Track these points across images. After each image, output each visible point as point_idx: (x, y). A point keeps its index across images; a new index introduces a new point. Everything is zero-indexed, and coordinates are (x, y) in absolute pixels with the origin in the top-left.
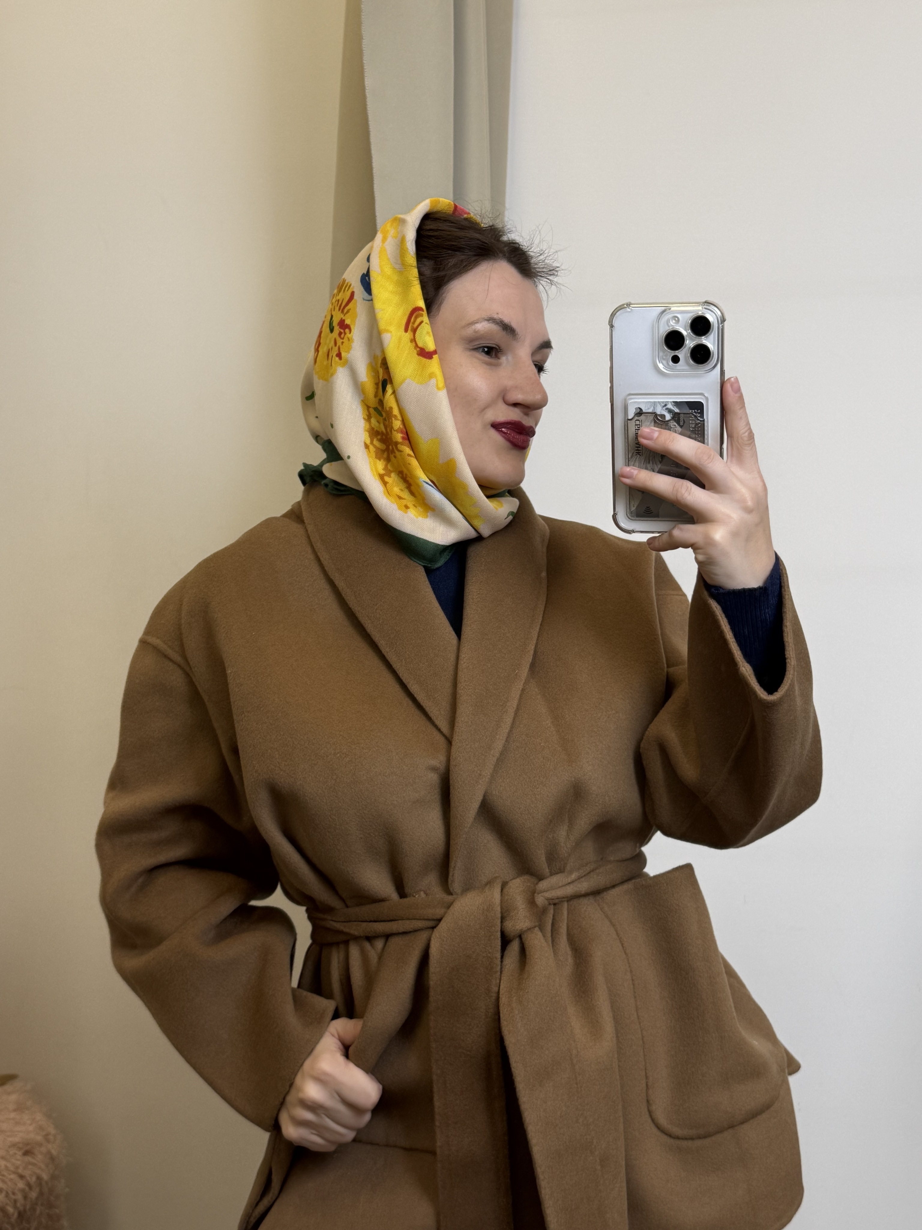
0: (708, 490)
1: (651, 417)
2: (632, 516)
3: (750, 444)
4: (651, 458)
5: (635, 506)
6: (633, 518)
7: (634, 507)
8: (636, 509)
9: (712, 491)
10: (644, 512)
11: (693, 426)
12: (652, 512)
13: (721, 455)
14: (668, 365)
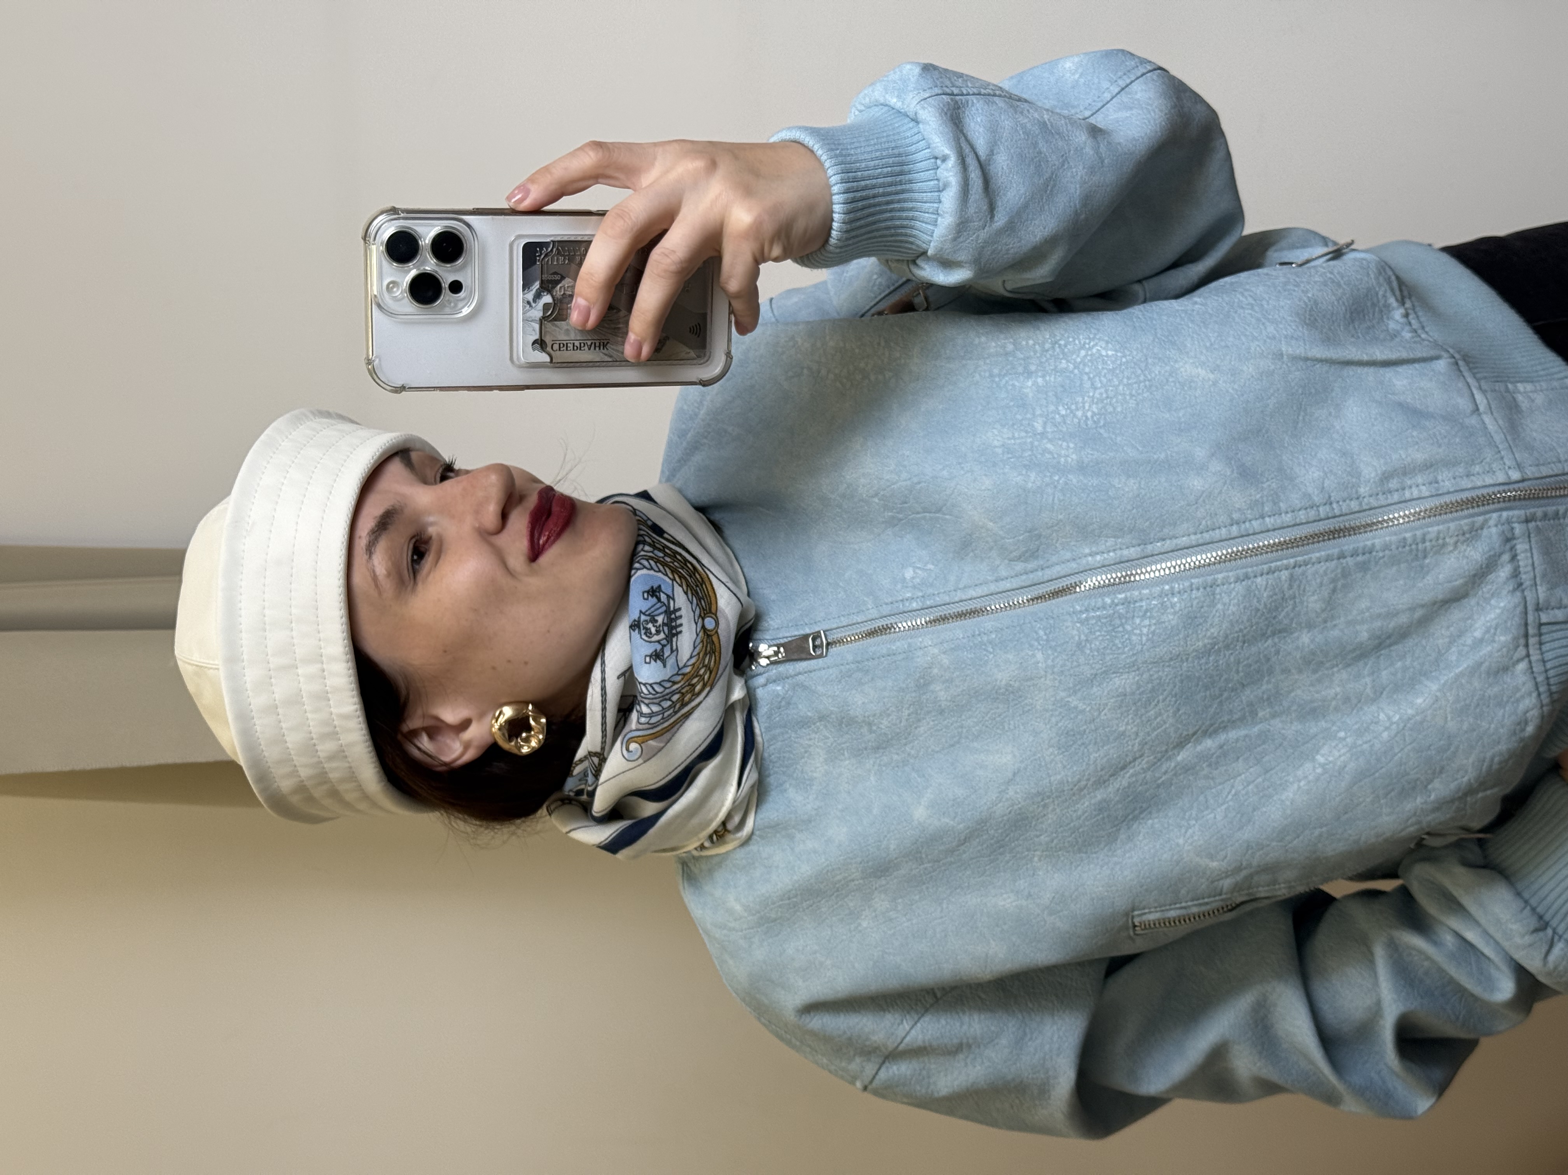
4: (613, 326)
5: (688, 350)
6: (708, 354)
7: (690, 353)
8: (692, 350)
10: (698, 336)
11: (561, 258)
12: (698, 323)
14: (464, 299)
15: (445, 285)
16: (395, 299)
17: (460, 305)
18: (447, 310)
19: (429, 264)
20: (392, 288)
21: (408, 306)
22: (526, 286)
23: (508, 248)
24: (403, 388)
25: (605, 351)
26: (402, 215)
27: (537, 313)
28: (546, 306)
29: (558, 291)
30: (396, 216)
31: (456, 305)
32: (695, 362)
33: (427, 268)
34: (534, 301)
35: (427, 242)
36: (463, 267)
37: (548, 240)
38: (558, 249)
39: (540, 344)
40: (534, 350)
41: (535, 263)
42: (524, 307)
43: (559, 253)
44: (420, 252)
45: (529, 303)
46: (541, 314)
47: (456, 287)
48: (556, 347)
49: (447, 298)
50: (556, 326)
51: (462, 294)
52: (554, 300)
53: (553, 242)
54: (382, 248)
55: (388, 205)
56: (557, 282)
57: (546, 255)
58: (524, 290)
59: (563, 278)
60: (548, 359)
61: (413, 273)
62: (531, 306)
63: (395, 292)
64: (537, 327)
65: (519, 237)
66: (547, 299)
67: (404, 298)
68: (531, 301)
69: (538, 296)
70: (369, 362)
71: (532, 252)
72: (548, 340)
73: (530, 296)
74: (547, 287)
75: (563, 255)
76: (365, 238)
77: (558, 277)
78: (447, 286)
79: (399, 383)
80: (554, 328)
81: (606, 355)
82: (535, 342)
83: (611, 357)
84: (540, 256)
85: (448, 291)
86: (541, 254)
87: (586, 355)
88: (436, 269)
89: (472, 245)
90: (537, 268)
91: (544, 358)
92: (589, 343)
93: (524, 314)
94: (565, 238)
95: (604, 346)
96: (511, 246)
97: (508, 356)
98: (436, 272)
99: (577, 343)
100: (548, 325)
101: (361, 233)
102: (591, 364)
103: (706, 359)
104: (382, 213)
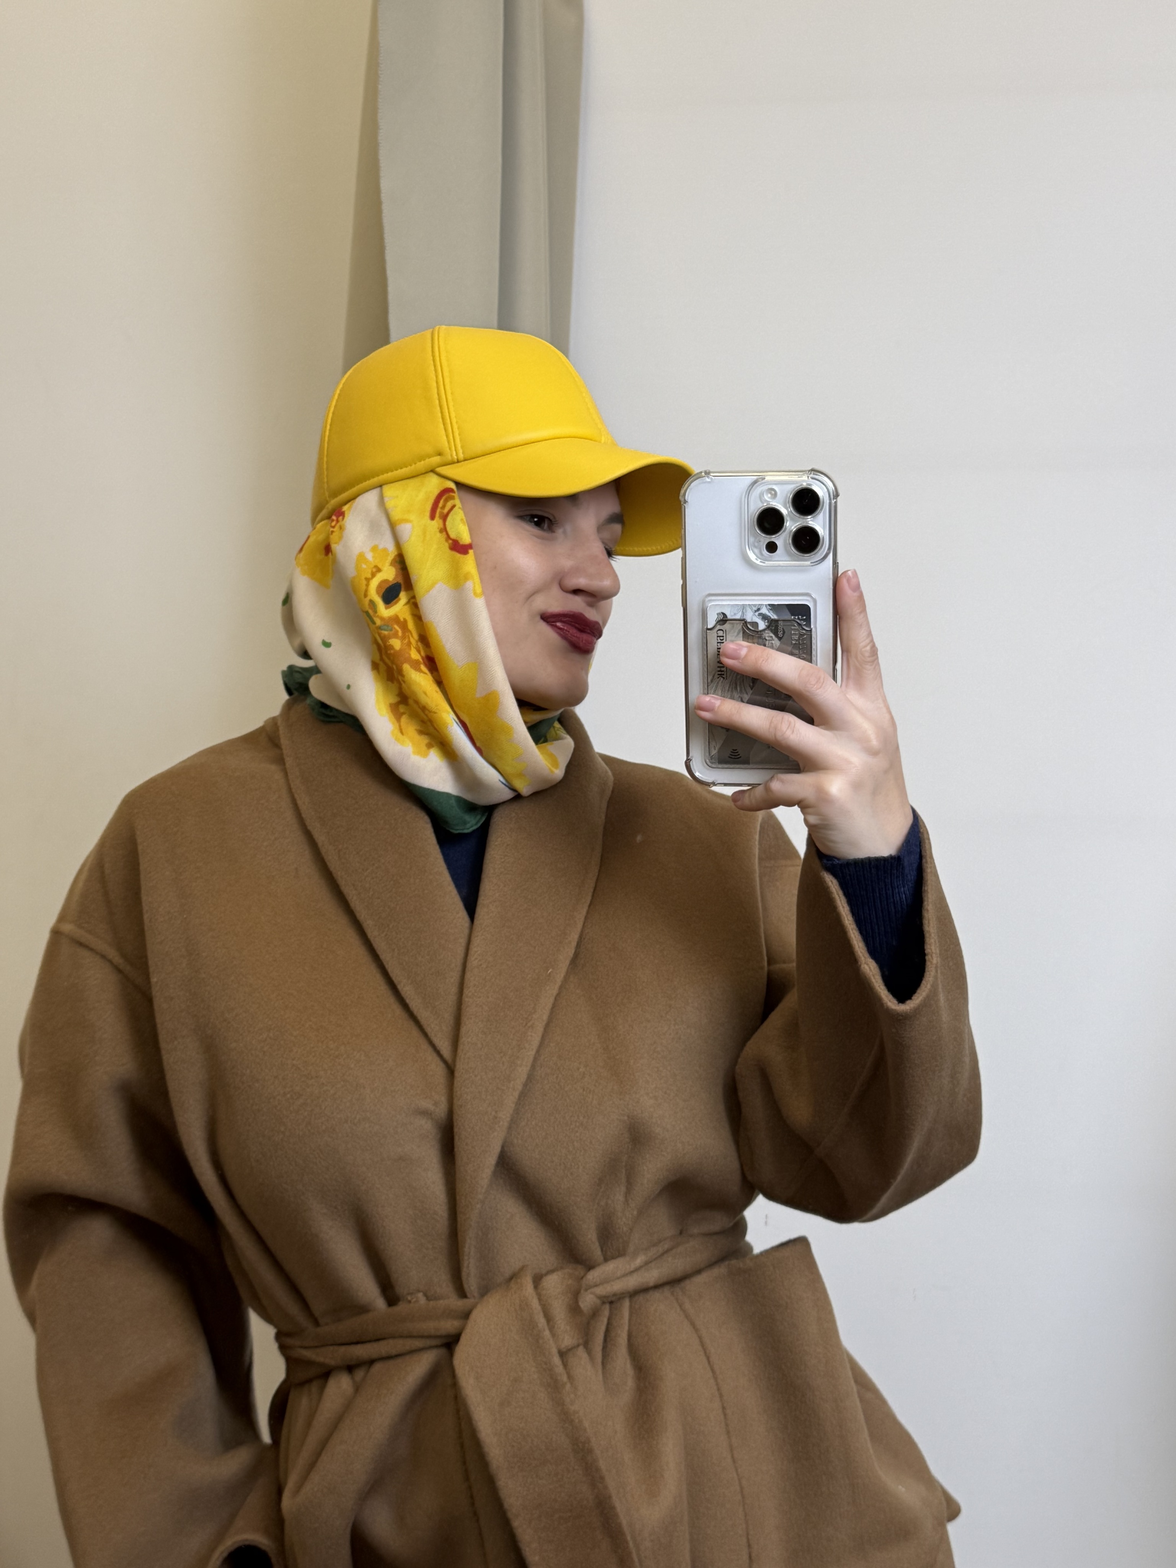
0: (817, 726)
1: (738, 625)
2: (711, 762)
3: (873, 661)
4: (738, 684)
5: (717, 749)
6: (713, 766)
7: (715, 749)
8: (718, 752)
9: (823, 726)
10: (729, 757)
11: (796, 637)
12: (740, 757)
13: (834, 677)
14: (762, 554)
16: (761, 496)
17: (756, 551)
18: (752, 540)
19: (792, 523)
20: (771, 493)
21: (756, 507)
22: (773, 607)
23: (805, 592)
25: (716, 676)
26: (833, 502)
27: (750, 616)
28: (755, 624)
29: (769, 635)
30: (832, 497)
31: (755, 547)
32: (707, 754)
33: (788, 524)
34: (760, 614)
35: (810, 522)
36: (789, 554)
37: (812, 627)
38: (804, 634)
39: (723, 620)
40: (718, 614)
41: (792, 615)
42: (754, 606)
43: (801, 635)
44: (802, 517)
45: (759, 609)
46: (749, 620)
48: (720, 633)
49: (762, 539)
50: (738, 634)
51: (765, 552)
52: (761, 631)
53: (811, 631)
54: (805, 485)
55: (841, 491)
56: (777, 636)
57: (799, 624)
58: (769, 605)
59: (780, 639)
60: (710, 626)
61: (784, 511)
62: (756, 611)
63: (767, 495)
64: (738, 617)
65: (815, 602)
66: (762, 625)
67: (763, 503)
69: (764, 617)
70: (707, 473)
71: (802, 612)
72: (727, 626)
73: (764, 611)
74: (773, 625)
75: (799, 639)
76: (813, 470)
77: (780, 634)
78: (773, 540)
80: (737, 631)
81: (713, 677)
82: (723, 614)
83: (712, 681)
85: (769, 540)
86: (800, 620)
88: (788, 530)
89: (807, 561)
90: (788, 616)
91: (711, 623)
93: (749, 605)
94: (813, 641)
96: (808, 595)
97: (713, 592)
98: (784, 531)
101: (818, 467)
104: (834, 485)
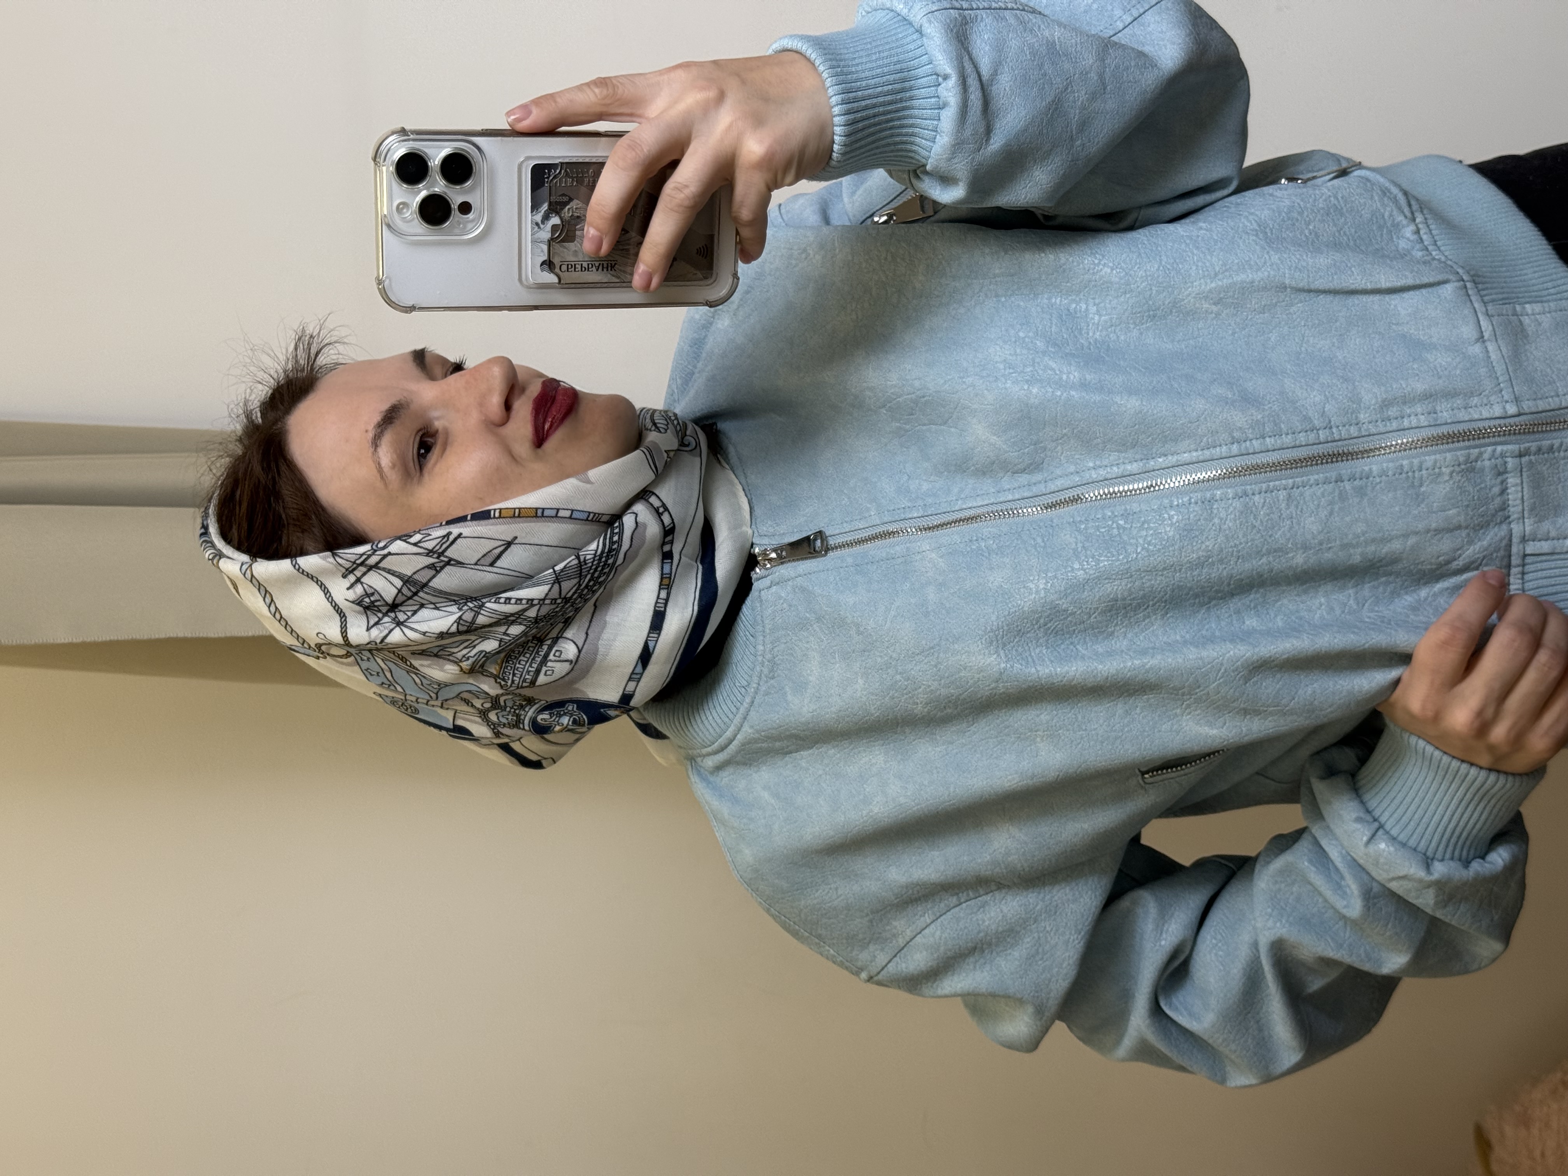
0: (683, 153)
3: (612, 85)
7: (696, 274)
8: (700, 270)
9: (685, 148)
10: (705, 258)
11: (573, 180)
12: (707, 248)
14: (473, 221)
15: (455, 206)
16: (404, 220)
17: (470, 226)
18: (457, 231)
19: (437, 185)
20: (403, 209)
21: (418, 227)
22: (535, 207)
23: (516, 169)
24: (412, 309)
25: (613, 272)
26: (412, 136)
27: (545, 234)
28: (554, 228)
29: (566, 213)
30: (406, 138)
31: (465, 227)
32: (701, 283)
33: (436, 189)
34: (543, 222)
35: (436, 163)
36: (472, 189)
37: (557, 161)
38: (566, 171)
39: (548, 265)
40: (542, 270)
41: (543, 185)
42: (533, 229)
43: (567, 175)
44: (430, 174)
45: (537, 224)
46: (549, 235)
47: (465, 208)
48: (564, 268)
49: (457, 219)
50: (564, 247)
51: (471, 216)
52: (562, 222)
53: (562, 163)
54: (392, 169)
55: (398, 126)
56: (567, 203)
57: (555, 177)
58: (532, 212)
59: (571, 200)
60: (556, 280)
61: (424, 194)
62: (539, 227)
63: (404, 214)
64: (545, 248)
65: (528, 158)
66: (555, 220)
67: (414, 219)
68: (540, 223)
69: (546, 218)
70: (380, 282)
71: (540, 173)
72: (556, 261)
73: (539, 217)
74: (555, 208)
75: (572, 178)
76: (375, 159)
77: (565, 199)
78: (456, 207)
79: (410, 304)
80: (561, 249)
81: (613, 276)
82: (543, 263)
83: (618, 277)
84: (548, 178)
85: (457, 212)
86: (549, 176)
87: (594, 276)
88: (446, 190)
89: (481, 167)
90: (545, 190)
91: (552, 278)
92: (597, 265)
93: (532, 235)
94: (574, 160)
95: (612, 267)
96: (520, 167)
97: (517, 276)
98: (445, 193)
99: (585, 264)
100: (556, 246)
101: (371, 153)
102: (599, 285)
103: (712, 281)
104: (393, 133)
